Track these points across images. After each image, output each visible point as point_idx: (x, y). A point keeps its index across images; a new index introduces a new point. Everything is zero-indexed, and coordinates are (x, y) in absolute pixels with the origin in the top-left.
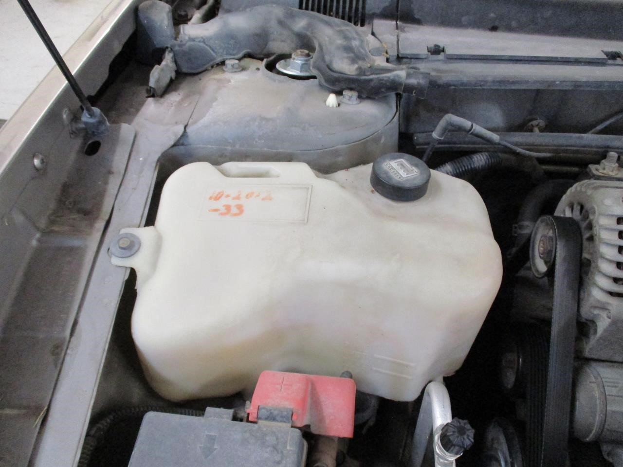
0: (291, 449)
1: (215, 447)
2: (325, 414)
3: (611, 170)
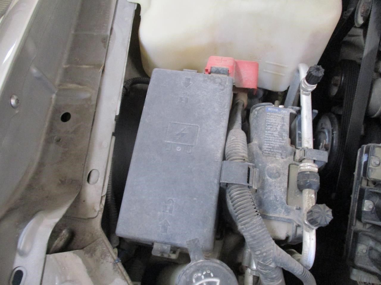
0: (229, 84)
1: (190, 82)
2: (243, 78)
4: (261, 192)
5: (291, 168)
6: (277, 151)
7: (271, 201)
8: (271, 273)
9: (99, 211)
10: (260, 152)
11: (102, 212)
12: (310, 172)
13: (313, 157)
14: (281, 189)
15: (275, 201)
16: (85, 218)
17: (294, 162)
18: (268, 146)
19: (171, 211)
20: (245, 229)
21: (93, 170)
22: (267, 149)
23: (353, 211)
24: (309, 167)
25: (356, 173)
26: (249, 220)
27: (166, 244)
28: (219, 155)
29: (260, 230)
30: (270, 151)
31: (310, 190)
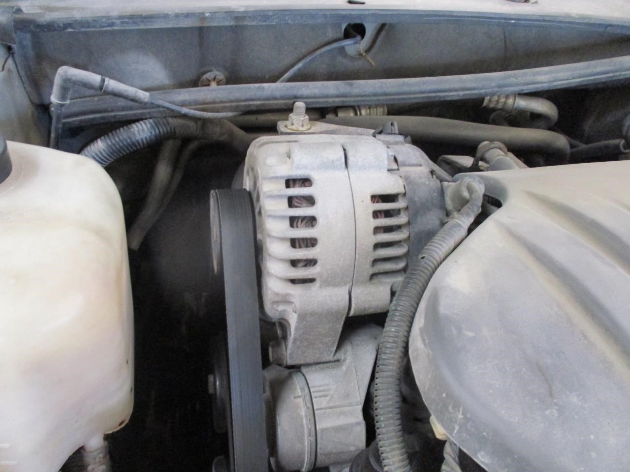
3: (301, 124)
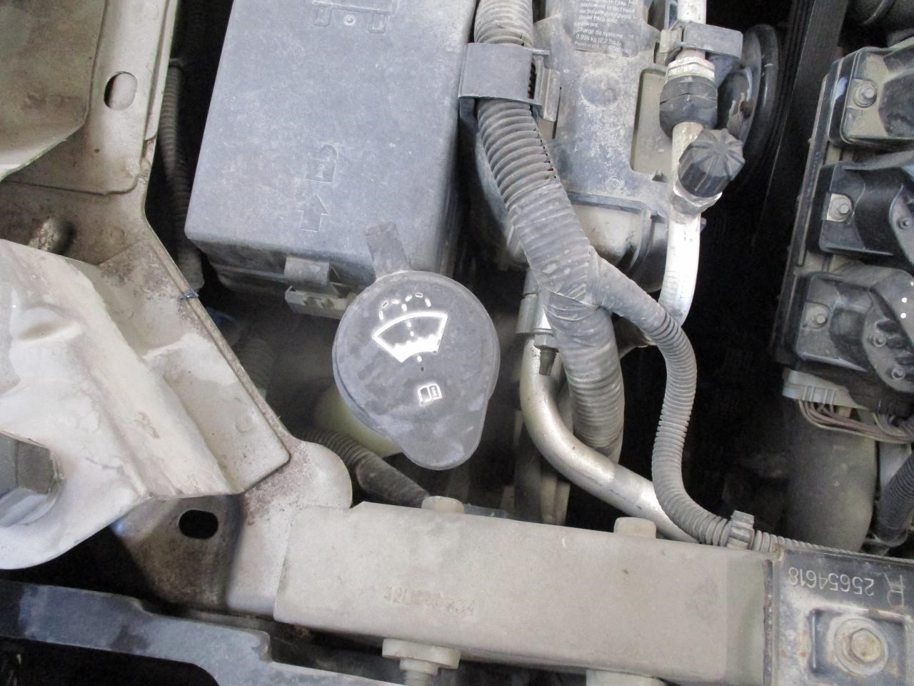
4: (566, 137)
5: (646, 82)
6: (613, 35)
7: (591, 159)
8: (585, 321)
9: (138, 176)
10: (566, 39)
11: (147, 179)
12: (694, 77)
13: (703, 44)
14: (619, 130)
15: (600, 161)
16: (100, 191)
17: (654, 66)
18: (589, 21)
19: (328, 176)
20: (519, 211)
21: (120, 73)
22: (586, 31)
23: (801, 228)
24: (691, 67)
25: (812, 141)
26: (530, 186)
27: (316, 257)
28: (457, 34)
29: (557, 211)
30: (594, 35)
31: (692, 123)
